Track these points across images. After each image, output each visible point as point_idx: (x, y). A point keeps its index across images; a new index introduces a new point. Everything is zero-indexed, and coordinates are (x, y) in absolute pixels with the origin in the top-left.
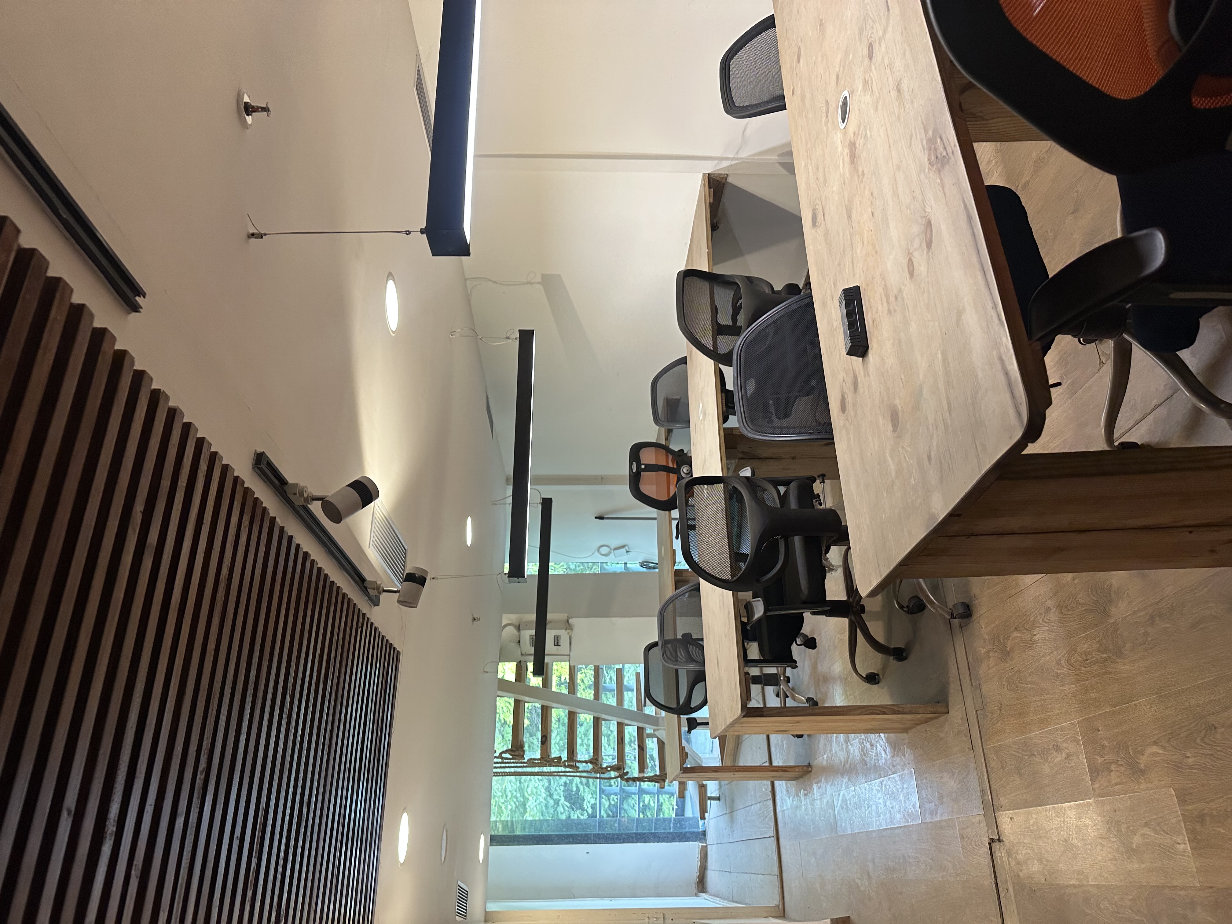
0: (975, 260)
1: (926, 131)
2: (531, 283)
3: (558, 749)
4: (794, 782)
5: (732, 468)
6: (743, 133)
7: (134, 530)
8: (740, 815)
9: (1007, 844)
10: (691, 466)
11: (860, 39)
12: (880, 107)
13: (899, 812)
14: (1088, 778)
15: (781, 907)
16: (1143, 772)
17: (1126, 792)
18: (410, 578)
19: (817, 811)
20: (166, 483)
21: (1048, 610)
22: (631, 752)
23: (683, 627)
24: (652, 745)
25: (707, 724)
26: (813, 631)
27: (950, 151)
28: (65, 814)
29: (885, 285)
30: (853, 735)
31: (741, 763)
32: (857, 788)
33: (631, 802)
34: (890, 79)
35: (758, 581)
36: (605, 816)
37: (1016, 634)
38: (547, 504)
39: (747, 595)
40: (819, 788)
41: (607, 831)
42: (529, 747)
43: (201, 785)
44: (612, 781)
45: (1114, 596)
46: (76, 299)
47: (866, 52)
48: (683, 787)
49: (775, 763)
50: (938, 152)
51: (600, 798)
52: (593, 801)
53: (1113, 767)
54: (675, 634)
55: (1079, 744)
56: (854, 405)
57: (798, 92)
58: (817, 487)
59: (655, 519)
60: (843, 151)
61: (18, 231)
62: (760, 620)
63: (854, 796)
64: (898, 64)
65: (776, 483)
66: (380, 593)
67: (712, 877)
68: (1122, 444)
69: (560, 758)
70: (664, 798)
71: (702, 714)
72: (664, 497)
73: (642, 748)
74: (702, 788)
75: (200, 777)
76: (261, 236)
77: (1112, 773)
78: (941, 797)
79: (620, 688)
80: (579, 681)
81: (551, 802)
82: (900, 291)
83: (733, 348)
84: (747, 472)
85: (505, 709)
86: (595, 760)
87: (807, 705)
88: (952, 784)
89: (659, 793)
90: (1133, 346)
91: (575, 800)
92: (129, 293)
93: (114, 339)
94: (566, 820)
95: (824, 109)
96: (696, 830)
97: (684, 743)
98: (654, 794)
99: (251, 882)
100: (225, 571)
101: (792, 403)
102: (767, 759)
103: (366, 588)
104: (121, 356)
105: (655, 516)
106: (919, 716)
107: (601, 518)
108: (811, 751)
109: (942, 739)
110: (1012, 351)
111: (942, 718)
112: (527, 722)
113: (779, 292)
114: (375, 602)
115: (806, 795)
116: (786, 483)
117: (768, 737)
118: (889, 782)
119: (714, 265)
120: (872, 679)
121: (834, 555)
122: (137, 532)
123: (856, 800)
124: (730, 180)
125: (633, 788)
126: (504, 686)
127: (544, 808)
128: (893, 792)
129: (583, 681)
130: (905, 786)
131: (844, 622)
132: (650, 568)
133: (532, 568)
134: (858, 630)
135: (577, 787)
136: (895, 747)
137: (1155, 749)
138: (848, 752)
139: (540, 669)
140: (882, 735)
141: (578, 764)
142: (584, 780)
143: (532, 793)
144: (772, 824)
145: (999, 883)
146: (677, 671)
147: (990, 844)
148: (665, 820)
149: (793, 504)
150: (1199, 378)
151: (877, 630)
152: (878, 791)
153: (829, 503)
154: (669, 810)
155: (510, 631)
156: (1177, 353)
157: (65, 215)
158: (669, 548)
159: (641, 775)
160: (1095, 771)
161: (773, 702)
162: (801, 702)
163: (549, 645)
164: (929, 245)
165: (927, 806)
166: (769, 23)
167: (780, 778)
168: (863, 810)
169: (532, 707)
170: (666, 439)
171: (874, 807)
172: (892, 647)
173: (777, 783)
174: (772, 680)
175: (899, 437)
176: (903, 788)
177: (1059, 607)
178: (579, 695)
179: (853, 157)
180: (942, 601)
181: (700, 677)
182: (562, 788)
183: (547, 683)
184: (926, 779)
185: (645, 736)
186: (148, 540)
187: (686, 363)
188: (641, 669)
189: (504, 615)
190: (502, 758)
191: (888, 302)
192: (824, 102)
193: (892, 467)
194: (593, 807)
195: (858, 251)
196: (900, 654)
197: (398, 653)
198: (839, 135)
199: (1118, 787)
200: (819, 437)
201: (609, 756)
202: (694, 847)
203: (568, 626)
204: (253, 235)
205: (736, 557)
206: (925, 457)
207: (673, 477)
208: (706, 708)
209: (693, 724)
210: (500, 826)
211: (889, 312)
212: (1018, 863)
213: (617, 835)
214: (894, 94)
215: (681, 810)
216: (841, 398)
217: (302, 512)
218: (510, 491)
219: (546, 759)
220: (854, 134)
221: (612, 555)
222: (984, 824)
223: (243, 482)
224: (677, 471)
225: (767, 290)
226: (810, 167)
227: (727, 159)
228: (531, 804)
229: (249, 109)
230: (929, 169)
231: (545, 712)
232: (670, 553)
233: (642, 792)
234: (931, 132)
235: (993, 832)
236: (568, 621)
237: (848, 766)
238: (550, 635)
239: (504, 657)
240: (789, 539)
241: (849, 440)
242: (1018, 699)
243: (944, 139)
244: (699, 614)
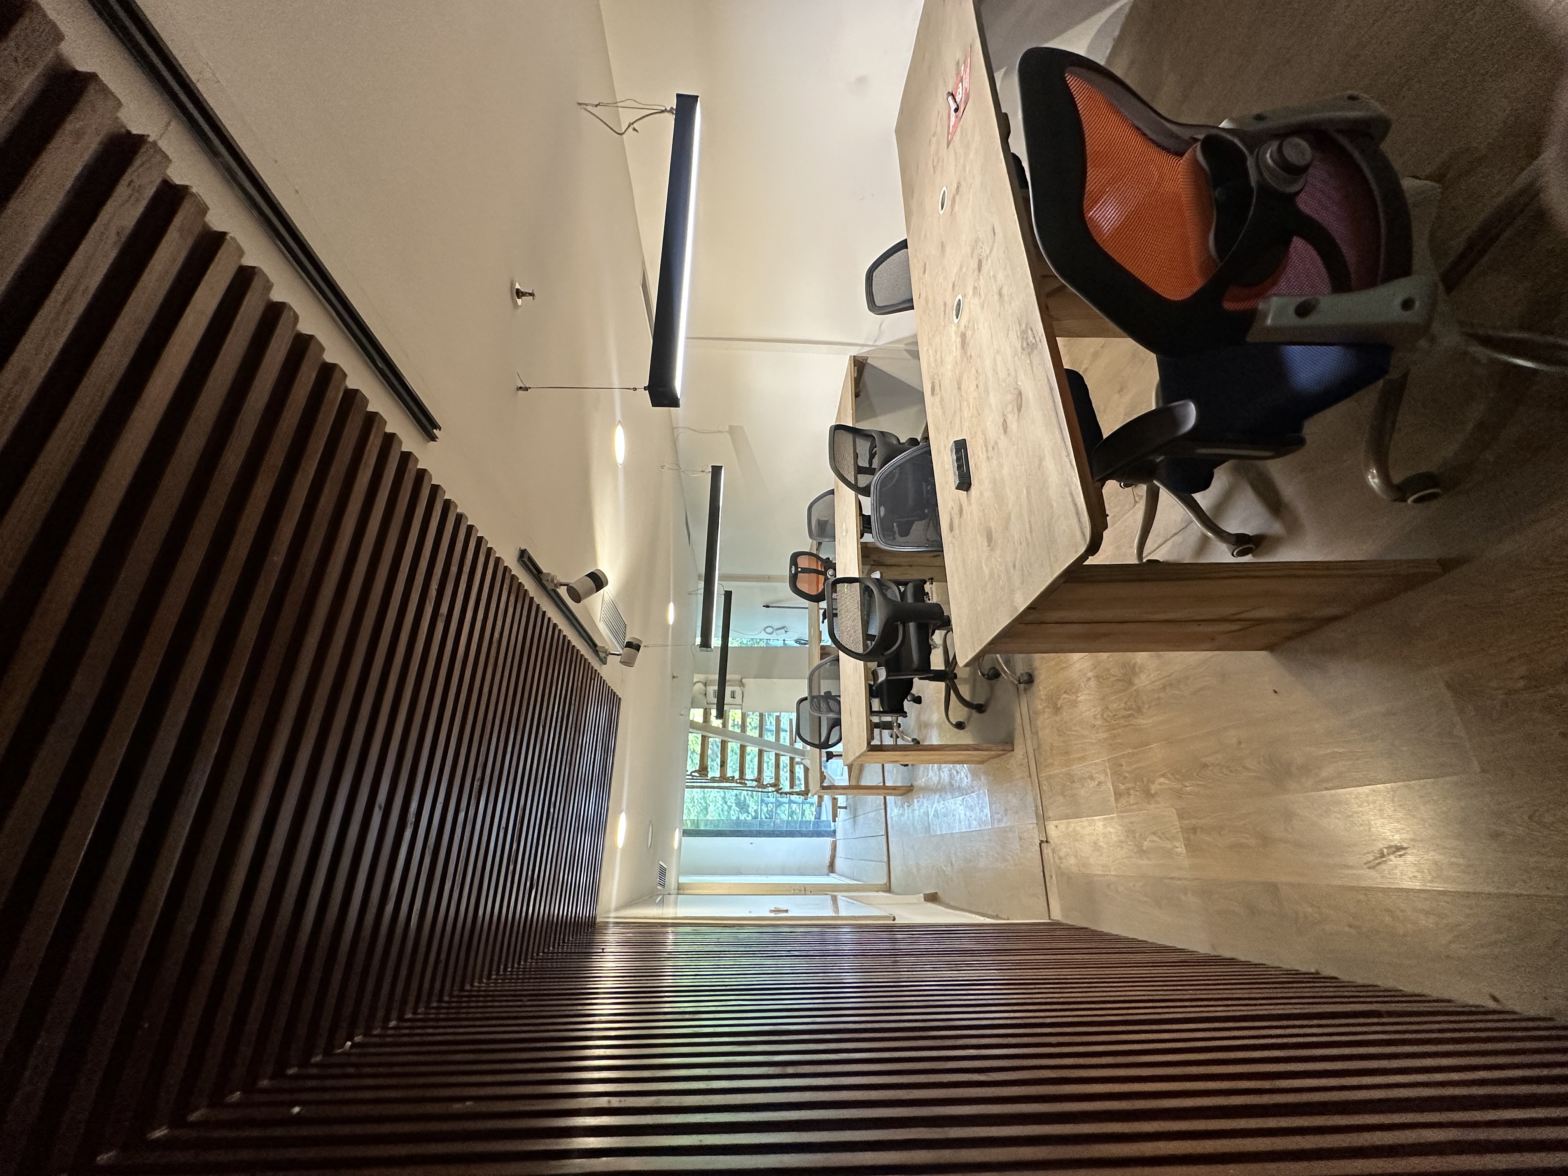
0: (1054, 420)
1: (1020, 325)
2: (722, 432)
3: (732, 770)
4: (900, 797)
5: (866, 571)
6: (880, 326)
7: (431, 603)
8: (861, 819)
9: (1053, 845)
10: (835, 570)
11: (972, 257)
12: (985, 306)
13: (975, 820)
14: (1113, 799)
15: (888, 885)
16: (1153, 796)
17: (1140, 810)
18: (629, 645)
19: (916, 818)
20: (454, 569)
21: (1089, 679)
22: (785, 775)
23: (825, 686)
24: (799, 771)
25: (841, 755)
26: (918, 691)
27: (1038, 340)
28: (377, 809)
29: (985, 439)
30: (944, 765)
31: (863, 783)
32: (946, 803)
33: (783, 808)
34: (994, 286)
35: (883, 655)
36: (764, 818)
37: (1065, 696)
38: (728, 595)
39: (873, 665)
40: (918, 802)
41: (766, 828)
42: (711, 768)
43: (477, 790)
44: (770, 794)
45: (1137, 670)
46: (389, 429)
47: (976, 266)
48: (821, 798)
49: (887, 784)
50: (1029, 340)
51: (761, 805)
52: (756, 807)
53: (1132, 792)
54: (820, 692)
55: (1107, 775)
56: (960, 526)
57: (923, 295)
58: (927, 587)
59: (807, 608)
60: (956, 340)
61: (345, 375)
62: (882, 683)
63: (943, 808)
64: (1001, 276)
65: (898, 583)
66: (607, 655)
67: (839, 863)
68: (1149, 561)
69: (733, 777)
70: (806, 806)
71: (837, 749)
72: (814, 593)
73: (792, 772)
74: (835, 800)
75: (477, 784)
76: (526, 389)
77: (1131, 796)
78: (1006, 810)
79: (778, 730)
80: (748, 724)
81: (726, 807)
82: (996, 443)
83: (871, 483)
84: (877, 575)
85: (694, 742)
86: (759, 780)
87: (912, 743)
88: (1014, 801)
89: (803, 803)
90: (1161, 490)
91: (743, 806)
92: (429, 427)
93: (417, 460)
94: (736, 820)
95: (943, 308)
96: (828, 829)
97: (823, 769)
98: (799, 803)
99: (513, 859)
100: (497, 635)
101: (911, 523)
102: (882, 781)
103: (597, 651)
104: (422, 474)
105: (807, 606)
106: (993, 753)
107: (768, 607)
108: (913, 776)
109: (1008, 769)
110: (1080, 488)
111: (1009, 754)
112: (710, 752)
113: (903, 444)
114: (604, 662)
115: (908, 806)
116: (905, 584)
117: (883, 766)
118: (969, 799)
119: (856, 422)
120: (960, 726)
121: (938, 637)
122: (433, 604)
123: (944, 810)
124: (869, 361)
125: (785, 799)
126: (693, 725)
127: (720, 812)
128: (971, 806)
129: (750, 724)
130: (980, 801)
131: (942, 685)
132: (802, 644)
133: (716, 641)
134: (952, 691)
135: (745, 798)
136: (975, 774)
137: (1162, 780)
138: (940, 777)
139: (721, 714)
140: (965, 765)
141: (746, 782)
142: (750, 793)
143: (712, 801)
144: (884, 825)
145: (1046, 872)
146: (820, 718)
147: (1040, 844)
148: (807, 822)
149: (910, 599)
150: (1208, 514)
151: (965, 691)
152: (961, 805)
153: (934, 599)
154: (810, 816)
155: (700, 686)
156: (1193, 495)
157: (381, 365)
158: (817, 629)
159: (791, 790)
160: (1118, 795)
161: (888, 741)
162: (908, 741)
163: (728, 698)
164: (1019, 410)
165: (996, 816)
166: (903, 245)
167: (890, 794)
168: (949, 817)
169: (714, 741)
170: (817, 550)
171: (957, 816)
172: (975, 703)
173: (888, 797)
174: (888, 726)
175: (992, 550)
176: (978, 803)
177: (1097, 677)
178: (748, 734)
179: (964, 343)
180: (1013, 672)
181: (837, 723)
182: (734, 798)
183: (724, 725)
184: (996, 796)
185: (795, 763)
186: (441, 611)
187: (833, 494)
188: (794, 716)
189: (695, 675)
190: (692, 776)
191: (987, 451)
192: (943, 304)
193: (986, 571)
194: (756, 811)
195: (966, 414)
196: (980, 708)
197: (620, 698)
198: (954, 328)
199: (1135, 806)
200: (933, 549)
201: (768, 776)
202: (829, 840)
203: (741, 684)
204: (521, 388)
205: (867, 637)
206: (1011, 565)
207: (822, 578)
208: (840, 745)
209: (830, 756)
210: (689, 822)
211: (988, 458)
212: (1060, 858)
213: (773, 831)
214: (996, 297)
215: (818, 816)
216: (949, 521)
217: (553, 594)
218: (702, 584)
219: (723, 778)
220: (965, 327)
221: (774, 634)
222: (1036, 831)
223: (511, 571)
224: (824, 574)
225: (895, 442)
226: (930, 351)
227: (868, 346)
228: (711, 809)
229: (519, 294)
230: (1022, 353)
231: (724, 744)
232: (817, 634)
233: (791, 802)
234: (1024, 326)
235: (1042, 836)
236: (741, 681)
237: (939, 787)
238: (728, 690)
239: (694, 704)
240: (907, 624)
241: (954, 553)
242: (1064, 742)
243: (1034, 330)
244: (838, 678)
